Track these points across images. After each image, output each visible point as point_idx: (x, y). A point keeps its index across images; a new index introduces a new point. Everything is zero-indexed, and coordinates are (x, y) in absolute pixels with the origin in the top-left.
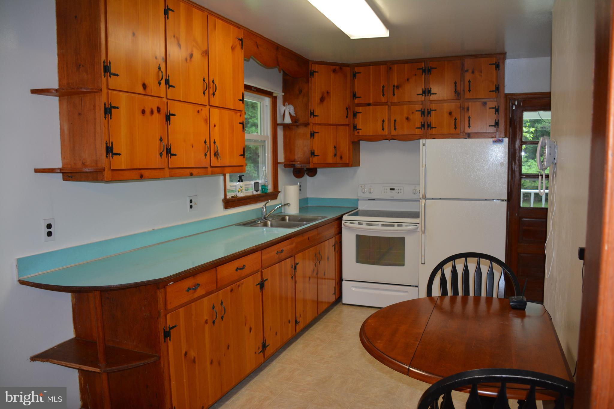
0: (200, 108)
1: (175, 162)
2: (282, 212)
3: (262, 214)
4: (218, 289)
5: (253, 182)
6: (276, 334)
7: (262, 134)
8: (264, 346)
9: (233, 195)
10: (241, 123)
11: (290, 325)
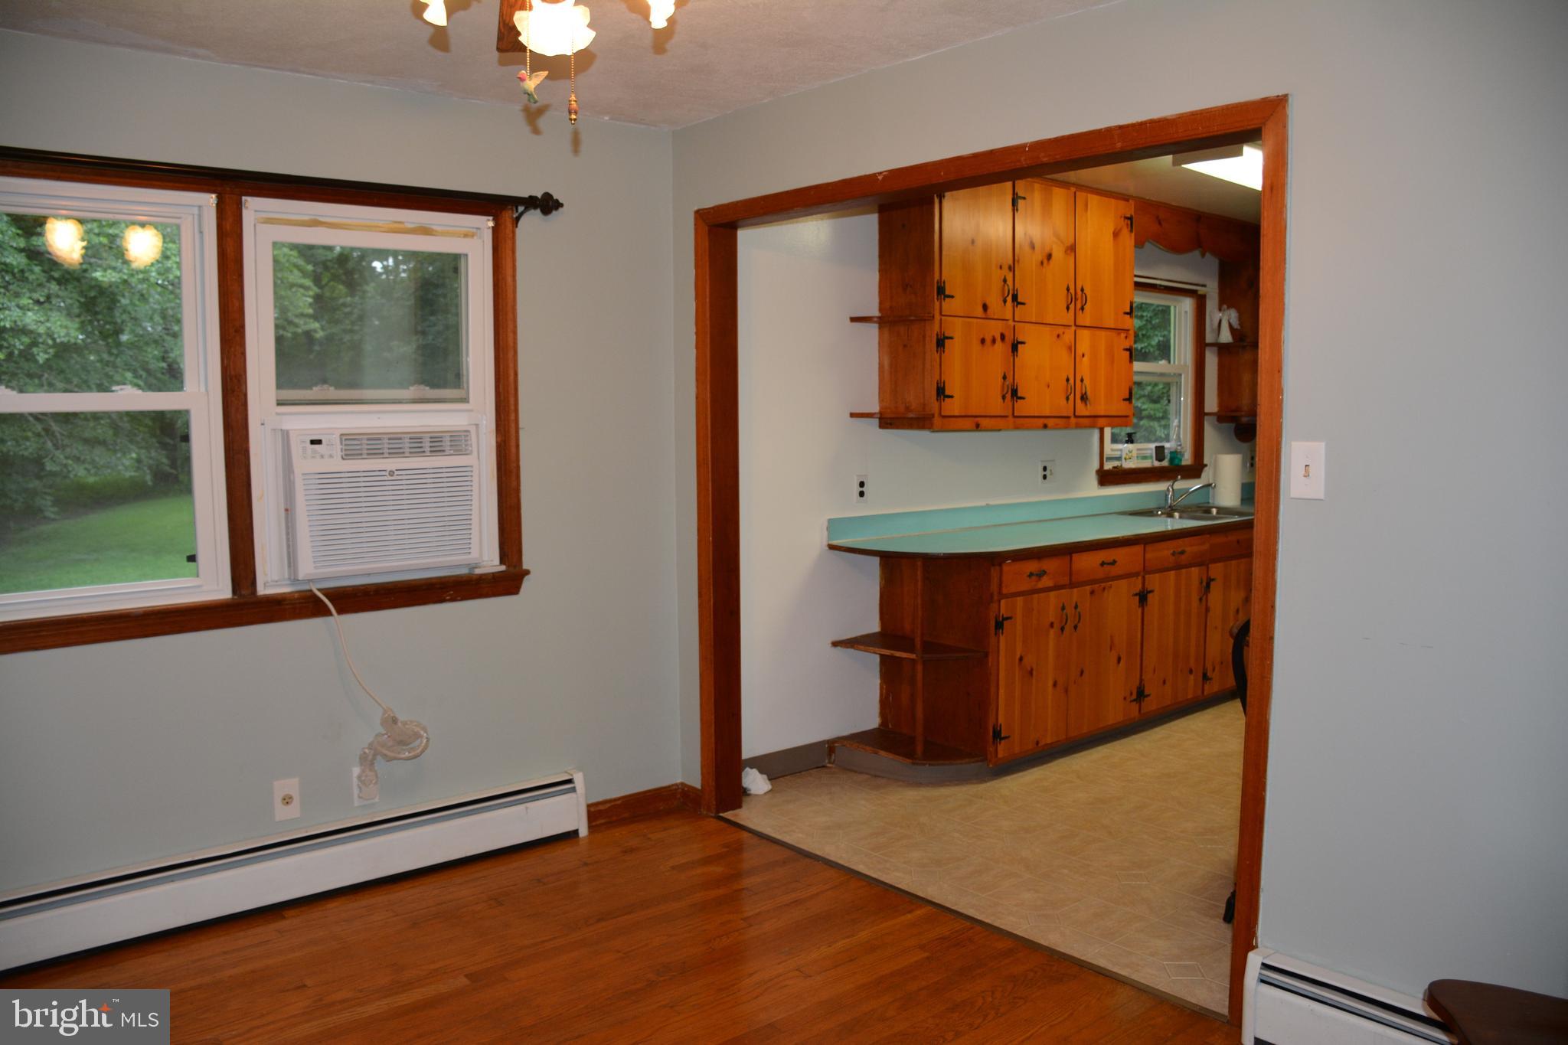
0: (1060, 330)
1: (1021, 408)
2: (1208, 503)
3: (1166, 500)
4: (1072, 585)
5: (1153, 446)
6: (1164, 682)
7: (1176, 363)
8: (1141, 695)
9: (1116, 465)
10: (1127, 350)
11: (1192, 677)
